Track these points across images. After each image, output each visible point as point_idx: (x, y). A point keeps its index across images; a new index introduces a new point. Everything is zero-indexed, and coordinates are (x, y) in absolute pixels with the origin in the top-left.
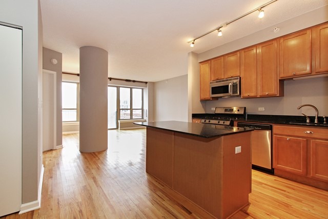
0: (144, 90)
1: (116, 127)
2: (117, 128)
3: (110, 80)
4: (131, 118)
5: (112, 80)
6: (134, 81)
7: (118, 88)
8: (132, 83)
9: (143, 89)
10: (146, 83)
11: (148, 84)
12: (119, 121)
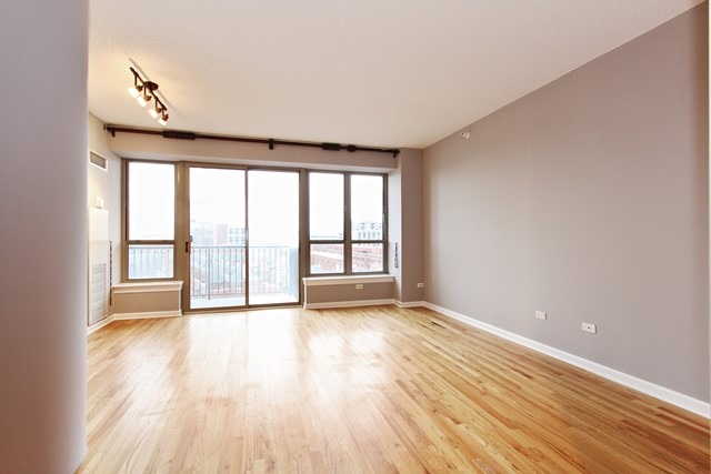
0: (390, 178)
1: (296, 300)
2: (300, 303)
3: (271, 148)
4: (348, 270)
5: (278, 148)
6: (352, 148)
7: (304, 174)
8: (343, 154)
9: (385, 176)
10: (395, 152)
11: (400, 156)
12: (304, 279)
